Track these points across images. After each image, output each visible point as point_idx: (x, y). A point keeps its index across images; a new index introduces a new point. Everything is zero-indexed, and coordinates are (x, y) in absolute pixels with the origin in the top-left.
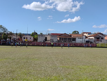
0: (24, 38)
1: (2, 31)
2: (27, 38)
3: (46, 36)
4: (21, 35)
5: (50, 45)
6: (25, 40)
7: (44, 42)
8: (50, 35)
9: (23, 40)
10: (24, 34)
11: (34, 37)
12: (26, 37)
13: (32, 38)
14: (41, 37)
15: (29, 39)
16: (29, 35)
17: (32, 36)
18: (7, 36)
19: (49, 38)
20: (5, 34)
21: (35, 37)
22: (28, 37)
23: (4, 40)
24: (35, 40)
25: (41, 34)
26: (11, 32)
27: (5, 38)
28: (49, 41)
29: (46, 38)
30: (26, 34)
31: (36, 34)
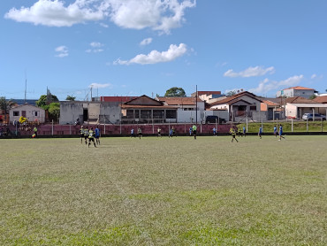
0: (16, 114)
2: (24, 113)
3: (85, 106)
4: (4, 105)
6: (19, 119)
7: (78, 124)
8: (97, 102)
9: (11, 120)
10: (14, 102)
11: (46, 110)
12: (20, 110)
13: (42, 113)
14: (69, 108)
15: (30, 117)
16: (32, 102)
17: (39, 105)
19: (94, 112)
21: (52, 108)
22: (29, 110)
24: (52, 117)
25: (71, 99)
28: (95, 120)
29: (86, 111)
30: (20, 100)
31: (55, 98)
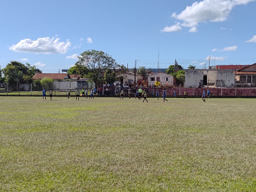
0: (153, 79)
1: (104, 65)
2: (158, 79)
3: (205, 73)
4: (144, 73)
5: (216, 94)
6: (155, 82)
7: (200, 87)
8: (214, 70)
9: (149, 84)
10: (151, 71)
11: (175, 77)
12: (155, 76)
13: (171, 78)
14: (192, 75)
15: (163, 82)
16: (163, 71)
17: (169, 73)
18: (114, 75)
19: (212, 77)
20: (110, 71)
21: (179, 75)
22: (162, 76)
23: (109, 85)
24: (179, 82)
25: (193, 68)
26: (122, 67)
27: (111, 81)
28: (213, 84)
29: (205, 77)
30: (154, 70)
31: (180, 67)
